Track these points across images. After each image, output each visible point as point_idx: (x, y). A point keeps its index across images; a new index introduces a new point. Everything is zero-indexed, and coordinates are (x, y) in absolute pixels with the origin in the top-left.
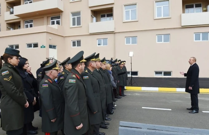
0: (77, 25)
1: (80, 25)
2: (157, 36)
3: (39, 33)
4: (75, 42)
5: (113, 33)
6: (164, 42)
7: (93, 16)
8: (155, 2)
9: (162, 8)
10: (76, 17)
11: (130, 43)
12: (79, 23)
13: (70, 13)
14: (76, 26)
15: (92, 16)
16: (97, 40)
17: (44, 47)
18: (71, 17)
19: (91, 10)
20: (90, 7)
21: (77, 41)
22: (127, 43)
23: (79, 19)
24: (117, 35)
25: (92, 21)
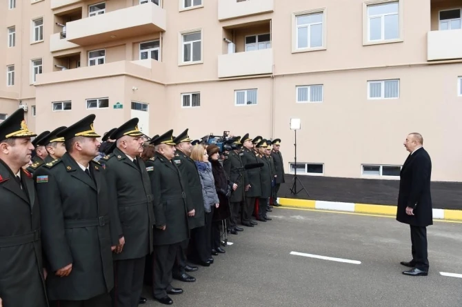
0: (194, 60)
1: (200, 59)
2: (369, 83)
3: (111, 76)
4: (189, 96)
5: (270, 77)
6: (385, 97)
7: (229, 41)
8: (365, 6)
9: (383, 18)
10: (191, 43)
11: (306, 99)
12: (197, 56)
13: (180, 35)
14: (191, 62)
15: (225, 39)
16: (236, 92)
17: (121, 106)
18: (182, 43)
19: (224, 28)
20: (221, 21)
21: (193, 95)
22: (299, 100)
23: (197, 47)
24: (277, 80)
25: (225, 51)
